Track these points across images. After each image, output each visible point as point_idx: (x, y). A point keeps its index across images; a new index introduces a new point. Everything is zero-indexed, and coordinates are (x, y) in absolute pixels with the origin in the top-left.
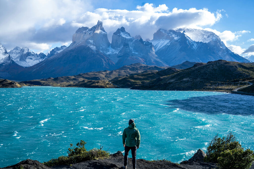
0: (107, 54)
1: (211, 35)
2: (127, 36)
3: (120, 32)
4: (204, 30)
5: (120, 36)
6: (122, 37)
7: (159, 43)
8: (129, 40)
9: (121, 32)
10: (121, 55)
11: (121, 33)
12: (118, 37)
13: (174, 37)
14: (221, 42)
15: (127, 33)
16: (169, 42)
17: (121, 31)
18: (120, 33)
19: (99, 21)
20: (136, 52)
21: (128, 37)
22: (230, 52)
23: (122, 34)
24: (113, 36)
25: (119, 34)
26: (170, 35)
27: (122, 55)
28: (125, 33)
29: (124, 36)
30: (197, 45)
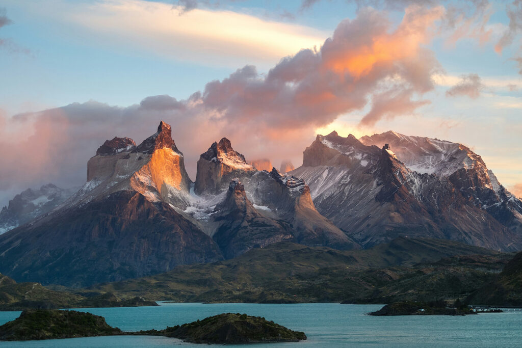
0: (186, 211)
1: (458, 152)
2: (237, 162)
3: (219, 153)
4: (439, 140)
5: (219, 162)
6: (224, 164)
7: (318, 177)
8: (243, 173)
9: (220, 151)
10: (224, 215)
11: (221, 154)
12: (214, 164)
13: (360, 161)
14: (487, 171)
15: (238, 154)
16: (348, 173)
17: (220, 148)
18: (219, 156)
19: (161, 123)
20: (263, 205)
21: (240, 166)
22: (512, 199)
23: (223, 156)
24: (199, 163)
25: (215, 158)
26: (348, 153)
27: (228, 213)
28: (232, 155)
29: (229, 163)
30: (423, 182)
